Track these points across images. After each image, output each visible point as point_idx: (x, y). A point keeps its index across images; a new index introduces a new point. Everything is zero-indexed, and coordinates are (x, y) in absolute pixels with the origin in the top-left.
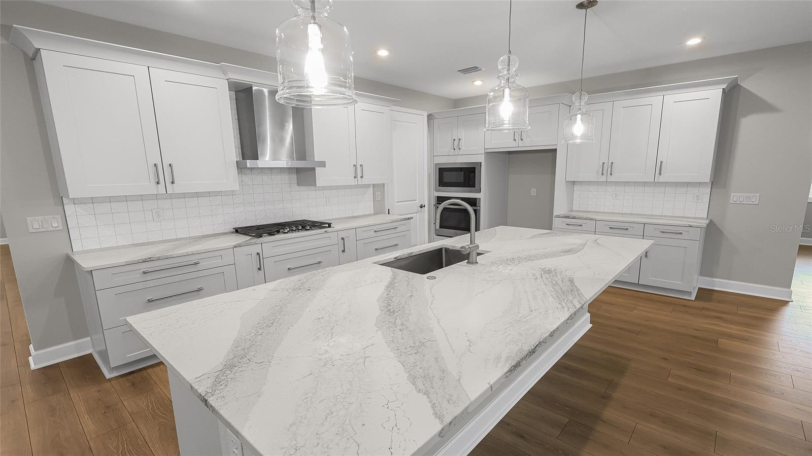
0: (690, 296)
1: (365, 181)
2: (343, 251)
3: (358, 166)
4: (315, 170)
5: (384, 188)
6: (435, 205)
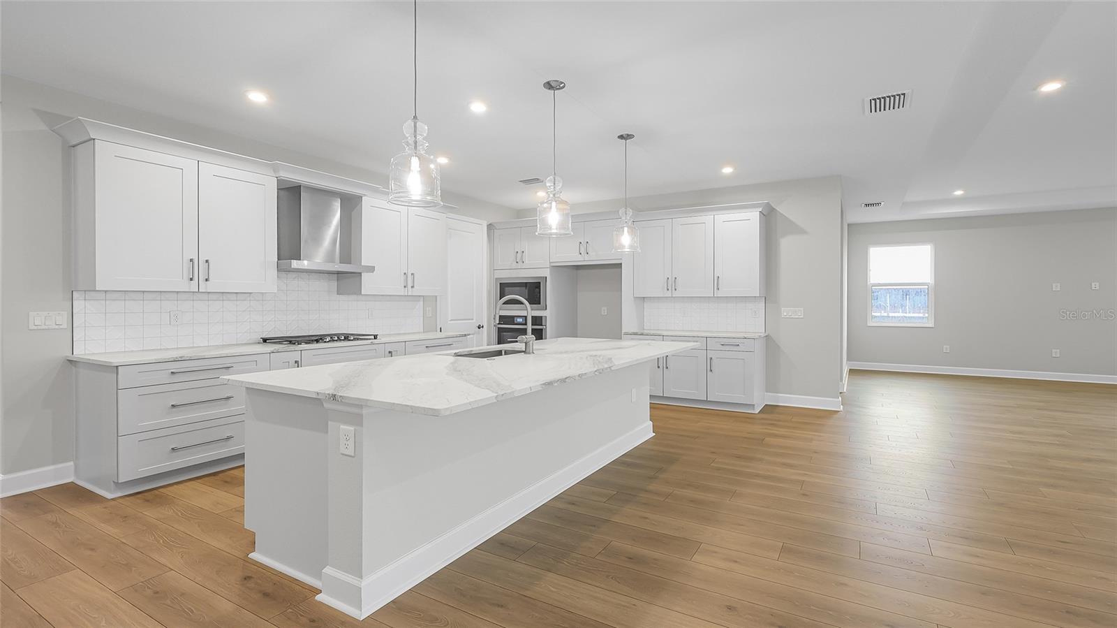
0: (754, 409)
1: (416, 292)
3: (409, 275)
4: (361, 275)
5: (436, 301)
6: (495, 326)
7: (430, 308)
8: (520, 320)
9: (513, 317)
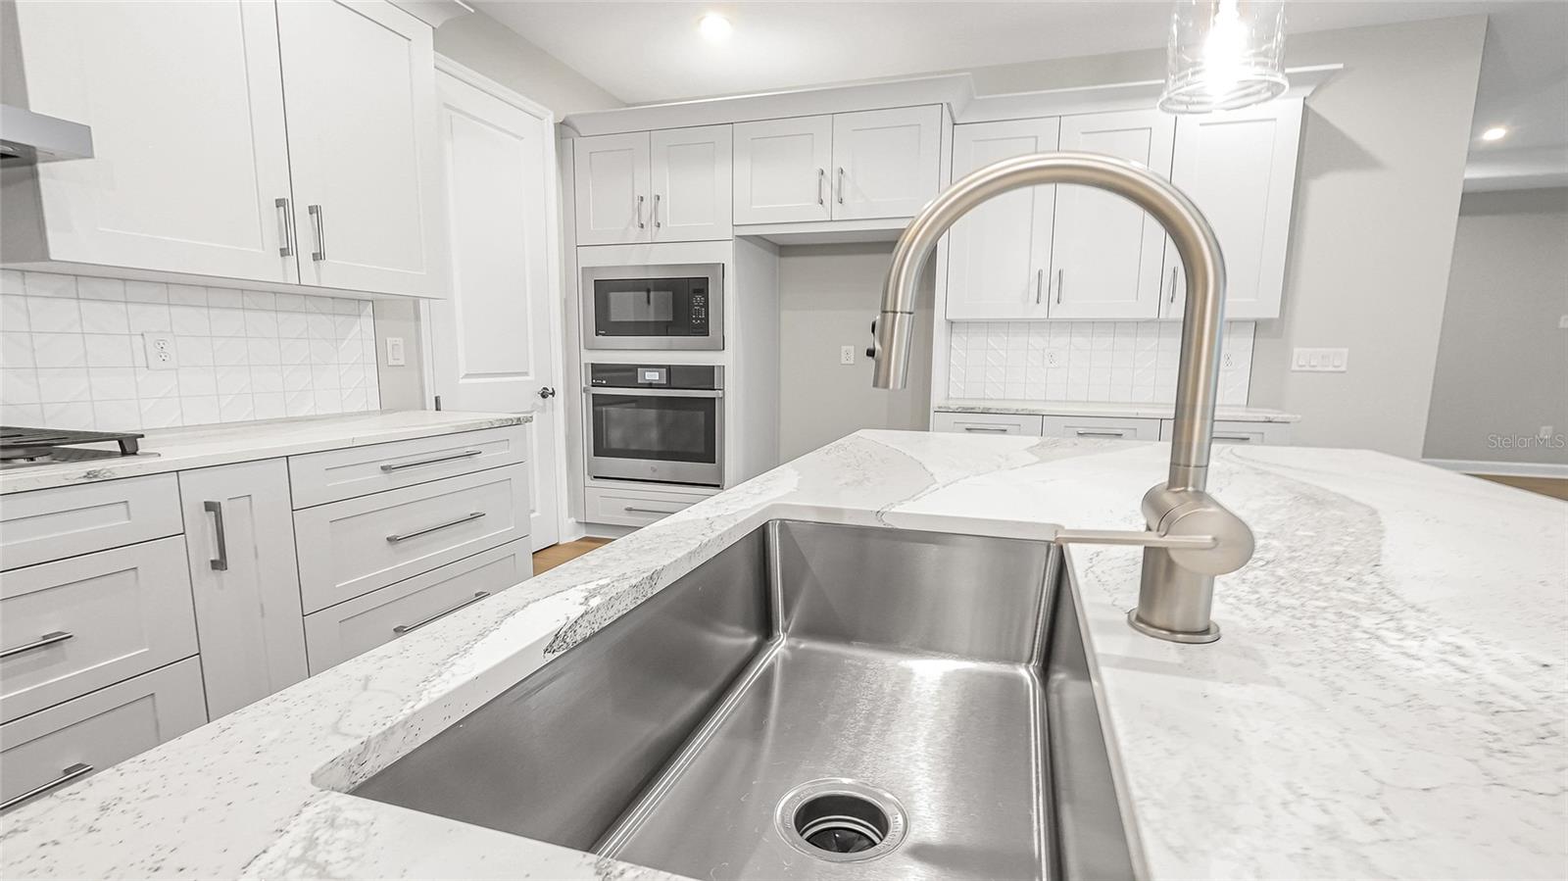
2: (219, 564)
3: (300, 209)
5: (417, 318)
6: (585, 390)
7: (400, 341)
8: (652, 376)
9: (633, 369)
